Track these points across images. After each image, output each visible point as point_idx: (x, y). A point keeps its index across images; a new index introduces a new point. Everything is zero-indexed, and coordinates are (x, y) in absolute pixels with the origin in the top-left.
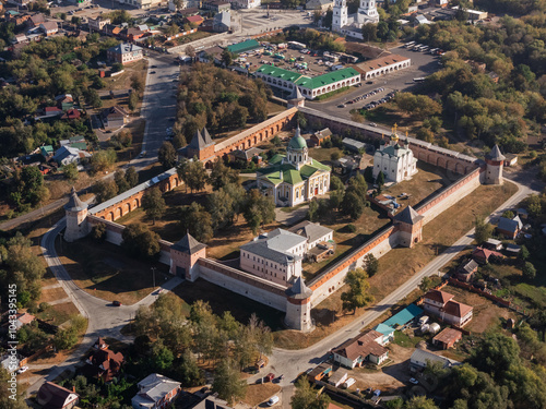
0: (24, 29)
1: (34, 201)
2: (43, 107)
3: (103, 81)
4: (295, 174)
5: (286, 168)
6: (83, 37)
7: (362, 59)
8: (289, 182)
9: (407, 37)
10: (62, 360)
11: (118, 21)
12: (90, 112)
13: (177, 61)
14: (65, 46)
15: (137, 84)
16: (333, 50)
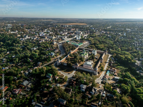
0: (40, 41)
1: (50, 60)
2: (46, 49)
3: (53, 46)
4: (85, 54)
5: (83, 54)
6: (48, 41)
7: (82, 42)
9: (85, 40)
10: (66, 83)
11: (51, 40)
12: (53, 49)
13: (61, 43)
14: (46, 42)
15: (57, 46)
16: (78, 41)
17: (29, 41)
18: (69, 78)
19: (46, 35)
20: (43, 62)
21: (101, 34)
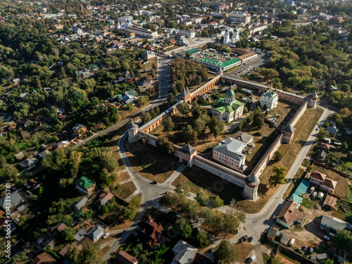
0: (111, 46)
1: (114, 121)
2: (118, 77)
3: (141, 66)
4: (230, 108)
5: (225, 105)
6: (132, 49)
7: (239, 55)
8: (228, 111)
9: (252, 46)
10: (128, 226)
11: (144, 43)
12: (137, 79)
13: (169, 57)
14: (126, 52)
15: (154, 67)
16: (226, 51)
17: (82, 46)
18: (149, 203)
19: (134, 27)
20: (91, 126)
21: (315, 23)
